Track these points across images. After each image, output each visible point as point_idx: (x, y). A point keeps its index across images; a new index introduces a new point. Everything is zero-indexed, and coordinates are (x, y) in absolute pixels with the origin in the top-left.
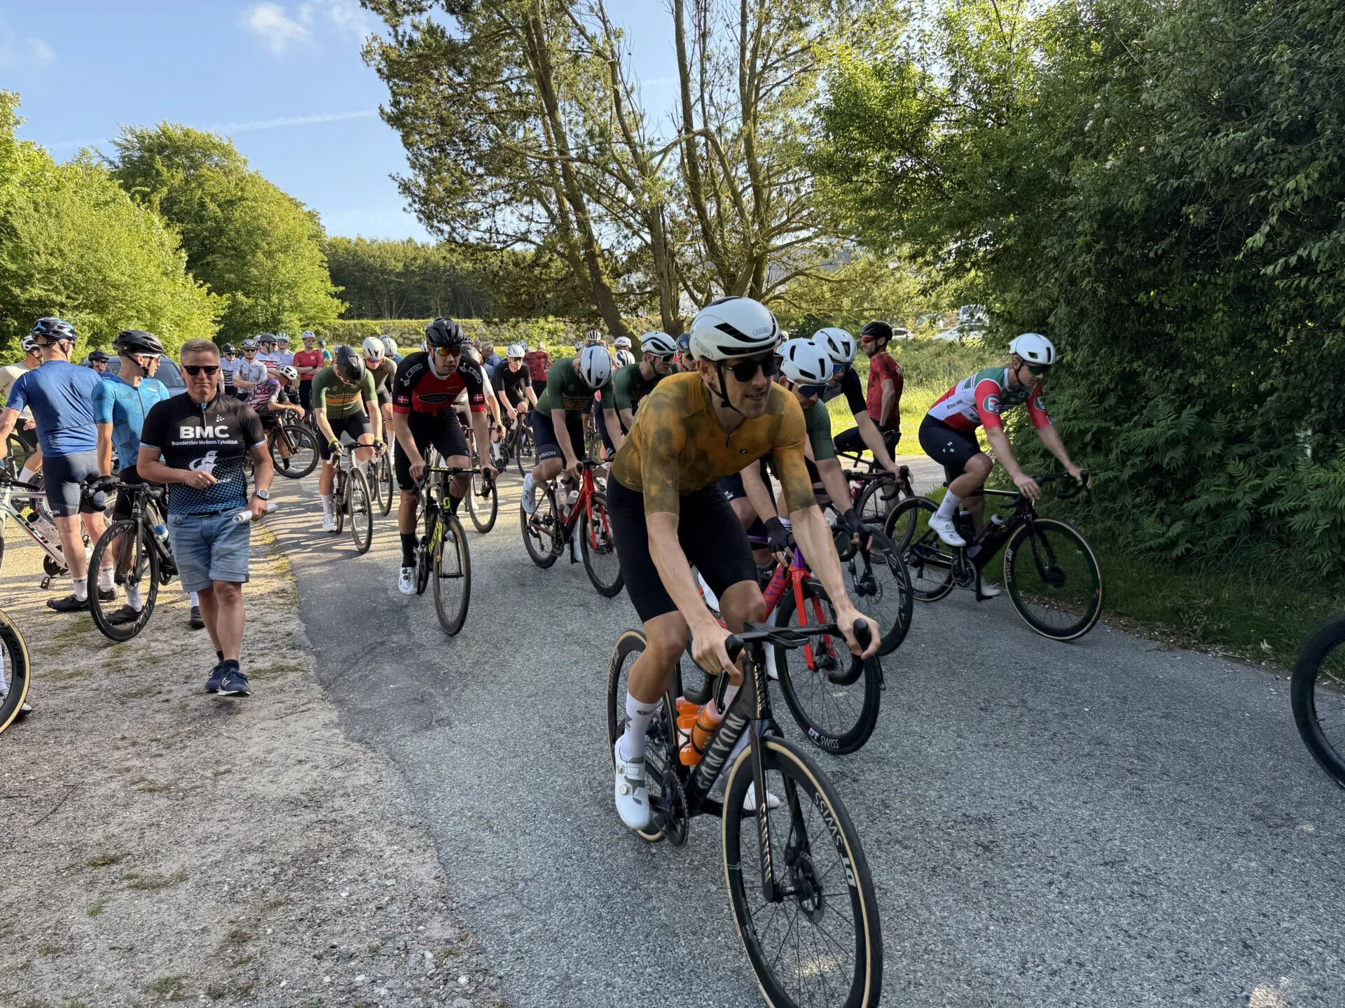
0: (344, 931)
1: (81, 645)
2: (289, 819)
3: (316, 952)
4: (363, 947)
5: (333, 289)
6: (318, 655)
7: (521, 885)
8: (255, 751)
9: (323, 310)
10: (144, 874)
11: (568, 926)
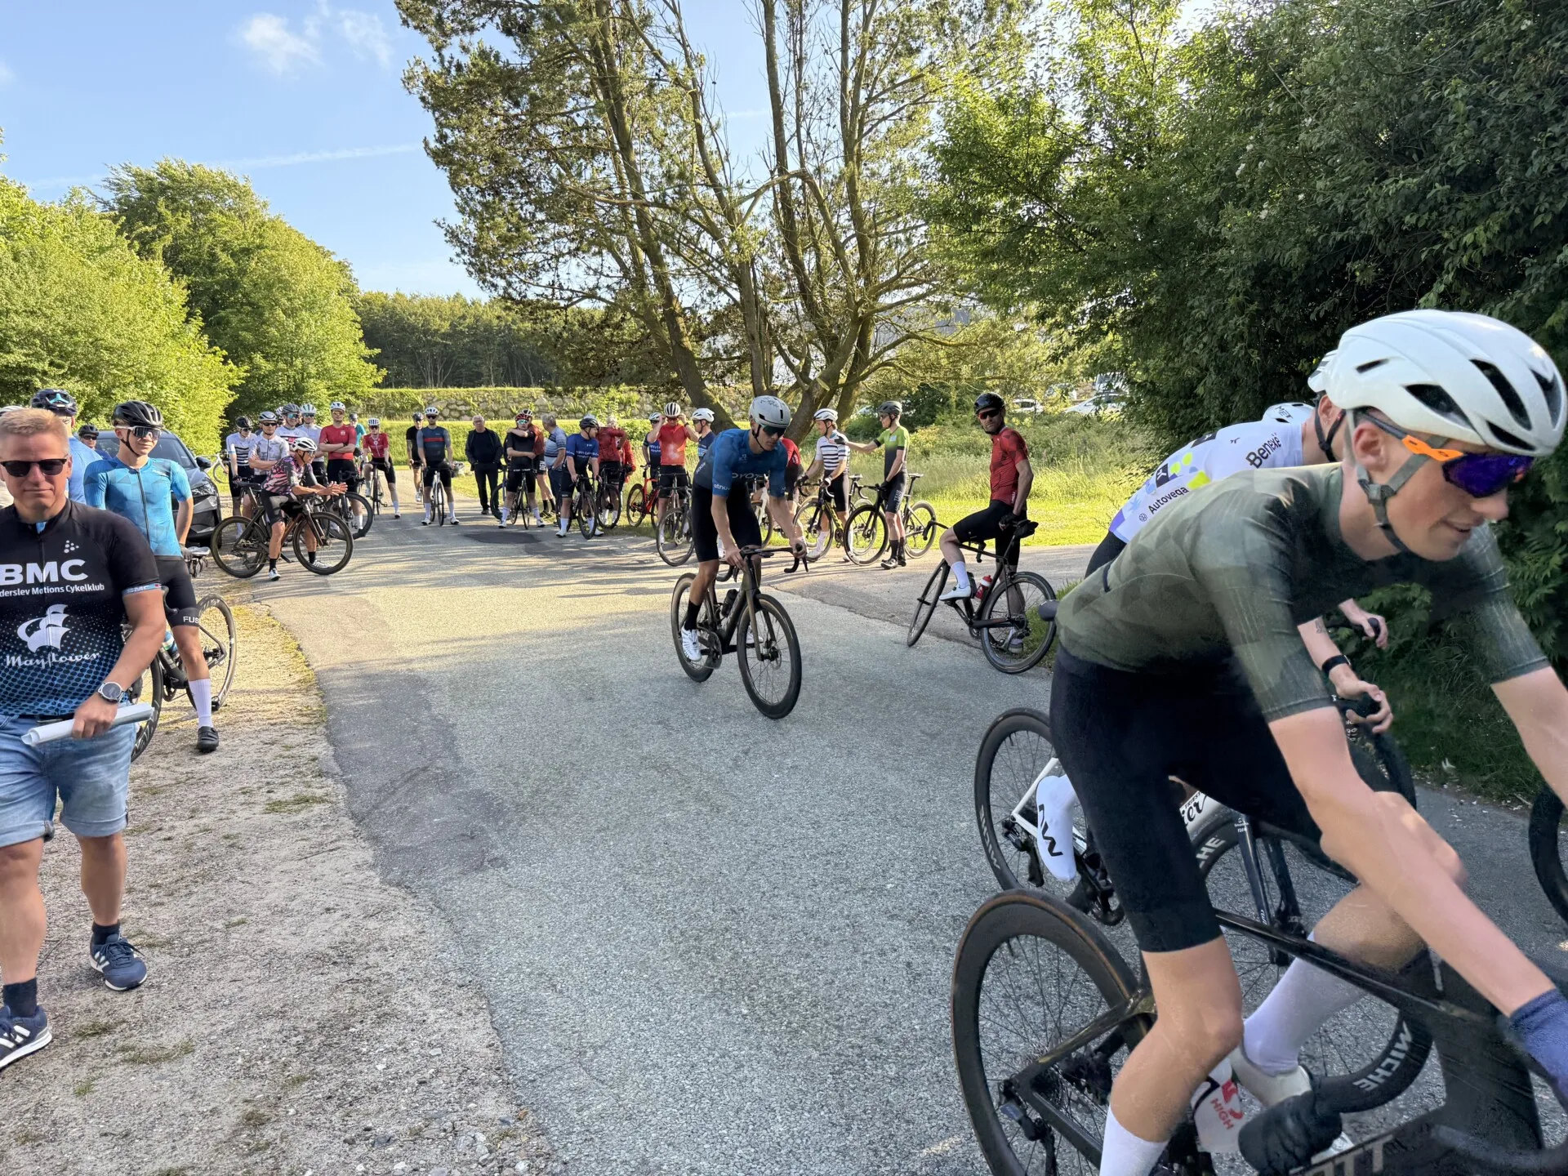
0: (380, 1111)
2: (315, 979)
3: (347, 1136)
4: (403, 1128)
5: (367, 352)
6: (348, 783)
7: (590, 1053)
8: (274, 897)
9: (355, 377)
10: (141, 1046)
11: (645, 1101)
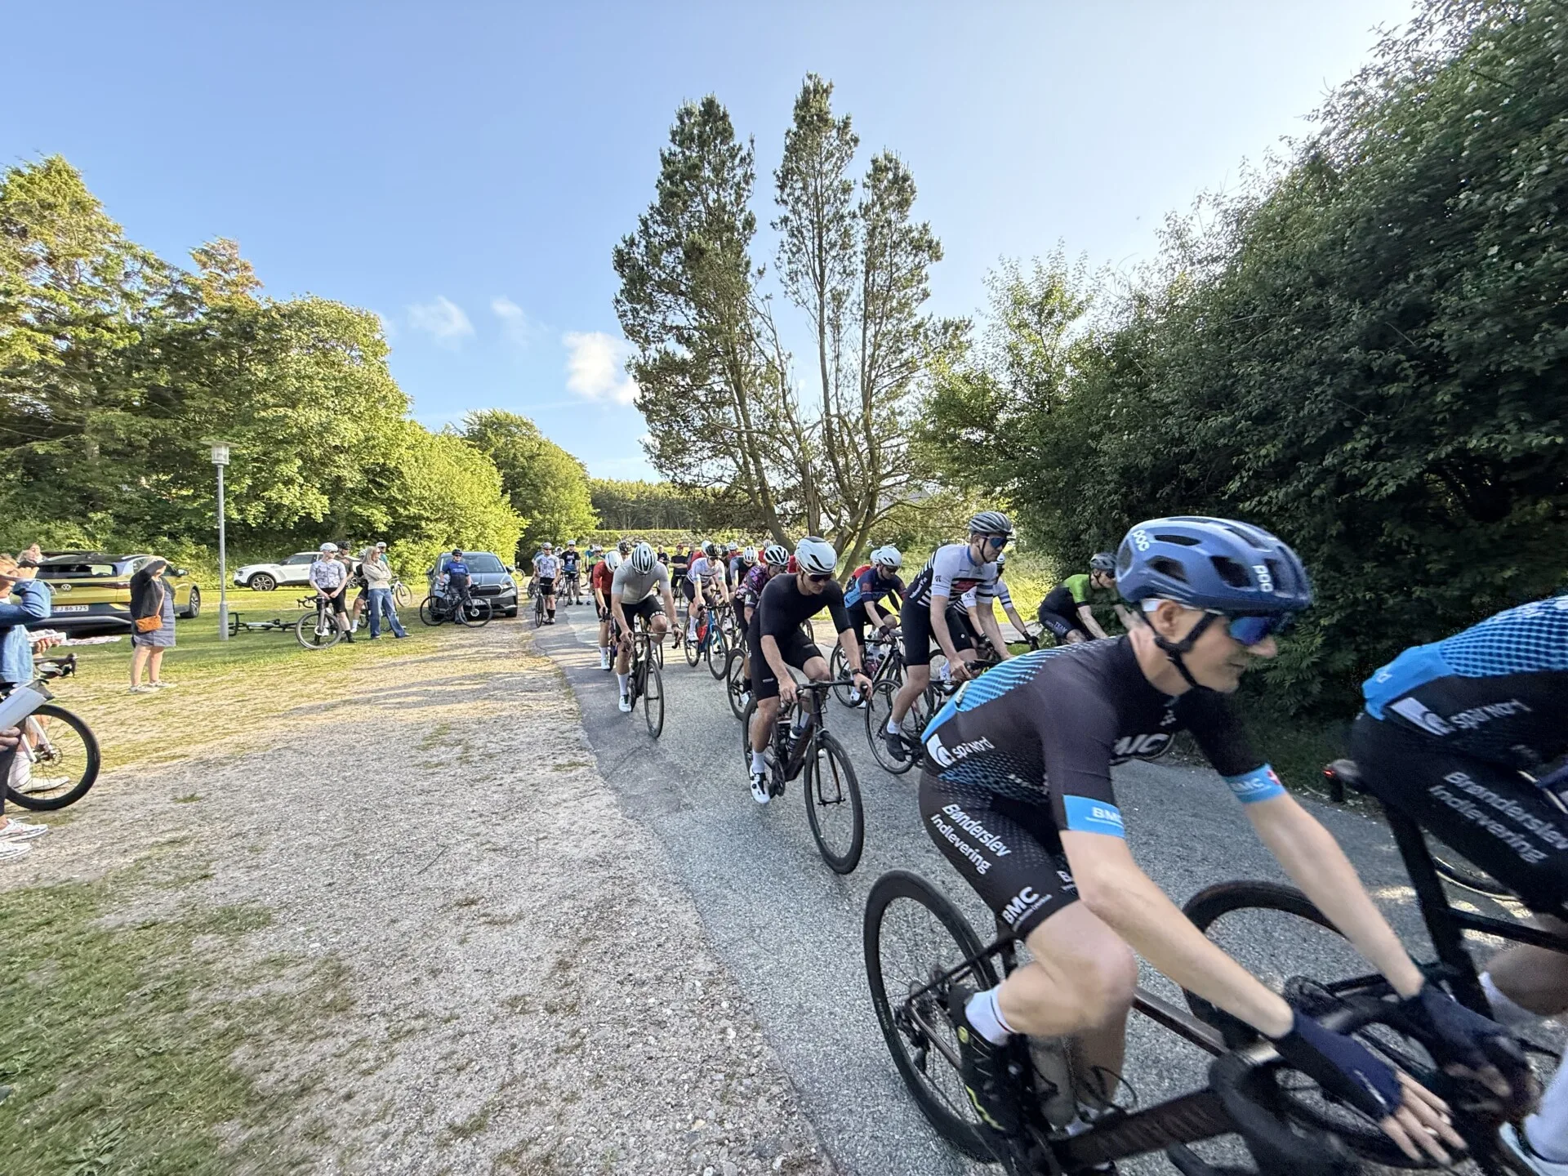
0: (636, 963)
1: (442, 744)
2: (590, 875)
3: (619, 979)
4: (651, 975)
5: (593, 510)
6: (597, 754)
8: (561, 823)
9: (586, 524)
10: (494, 913)
11: (795, 965)
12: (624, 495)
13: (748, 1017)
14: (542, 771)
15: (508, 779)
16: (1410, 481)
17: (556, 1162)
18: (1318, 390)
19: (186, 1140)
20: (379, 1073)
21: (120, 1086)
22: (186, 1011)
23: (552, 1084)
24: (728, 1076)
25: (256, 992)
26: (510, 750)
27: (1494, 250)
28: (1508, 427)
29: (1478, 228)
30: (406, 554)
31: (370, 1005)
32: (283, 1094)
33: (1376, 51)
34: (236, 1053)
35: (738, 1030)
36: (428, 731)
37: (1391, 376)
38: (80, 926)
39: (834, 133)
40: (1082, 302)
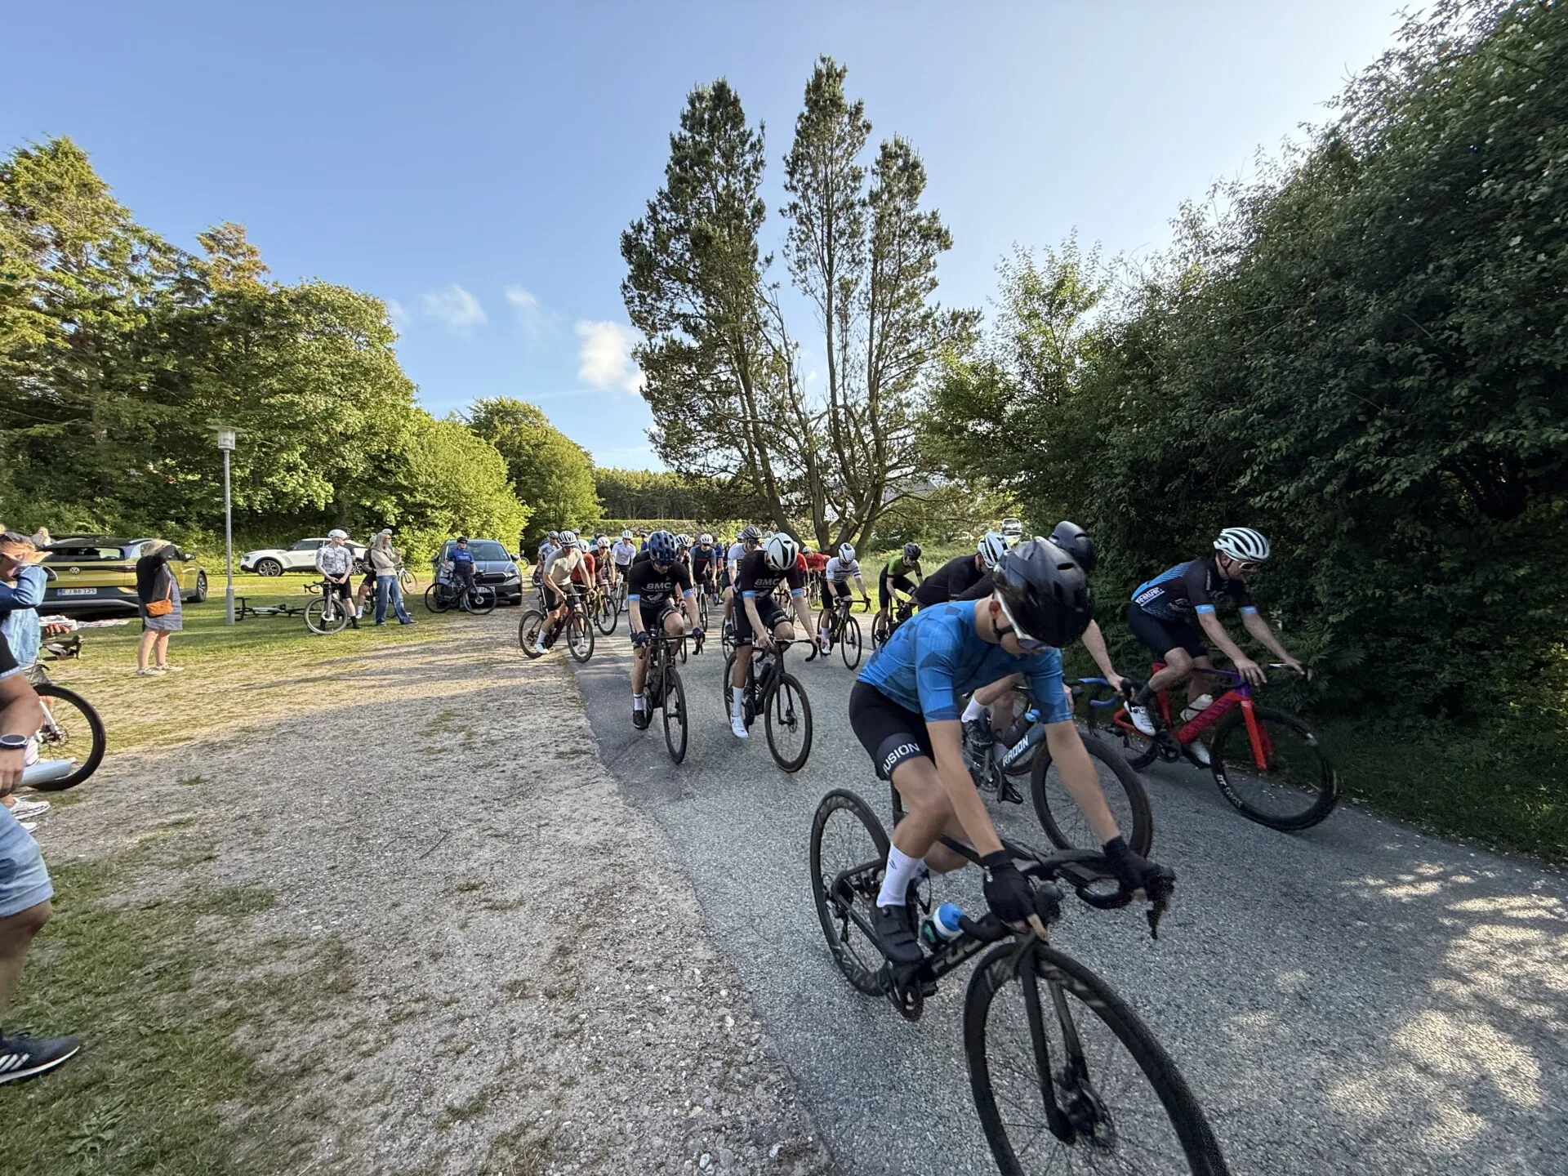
0: (636, 950)
1: (445, 730)
2: (591, 862)
3: (618, 965)
4: (650, 962)
5: (598, 500)
6: (600, 743)
8: (562, 810)
9: (591, 513)
10: (495, 899)
11: (795, 954)
12: (629, 484)
13: (747, 1005)
14: (545, 759)
15: (511, 765)
16: (1424, 477)
17: (553, 1145)
18: (1332, 383)
19: (188, 1118)
20: (379, 1054)
21: (122, 1064)
22: (190, 991)
23: (551, 1068)
24: (728, 1064)
25: (258, 973)
26: (513, 738)
27: (1518, 239)
28: (1525, 422)
29: (1500, 217)
30: (410, 542)
31: (371, 987)
32: (284, 1075)
33: (1399, 35)
34: (237, 1034)
35: (736, 1018)
36: (431, 717)
37: (1408, 368)
38: (84, 906)
39: (846, 119)
40: (1093, 293)
